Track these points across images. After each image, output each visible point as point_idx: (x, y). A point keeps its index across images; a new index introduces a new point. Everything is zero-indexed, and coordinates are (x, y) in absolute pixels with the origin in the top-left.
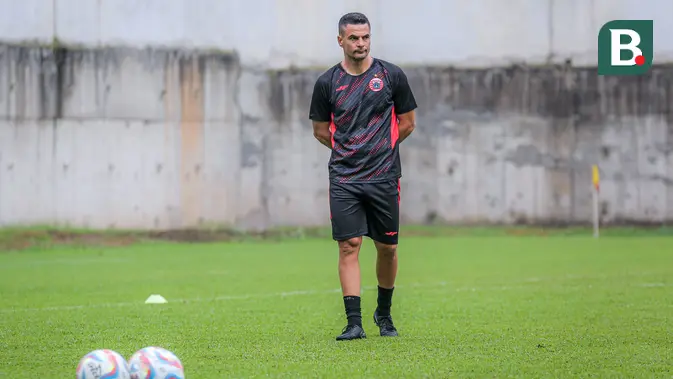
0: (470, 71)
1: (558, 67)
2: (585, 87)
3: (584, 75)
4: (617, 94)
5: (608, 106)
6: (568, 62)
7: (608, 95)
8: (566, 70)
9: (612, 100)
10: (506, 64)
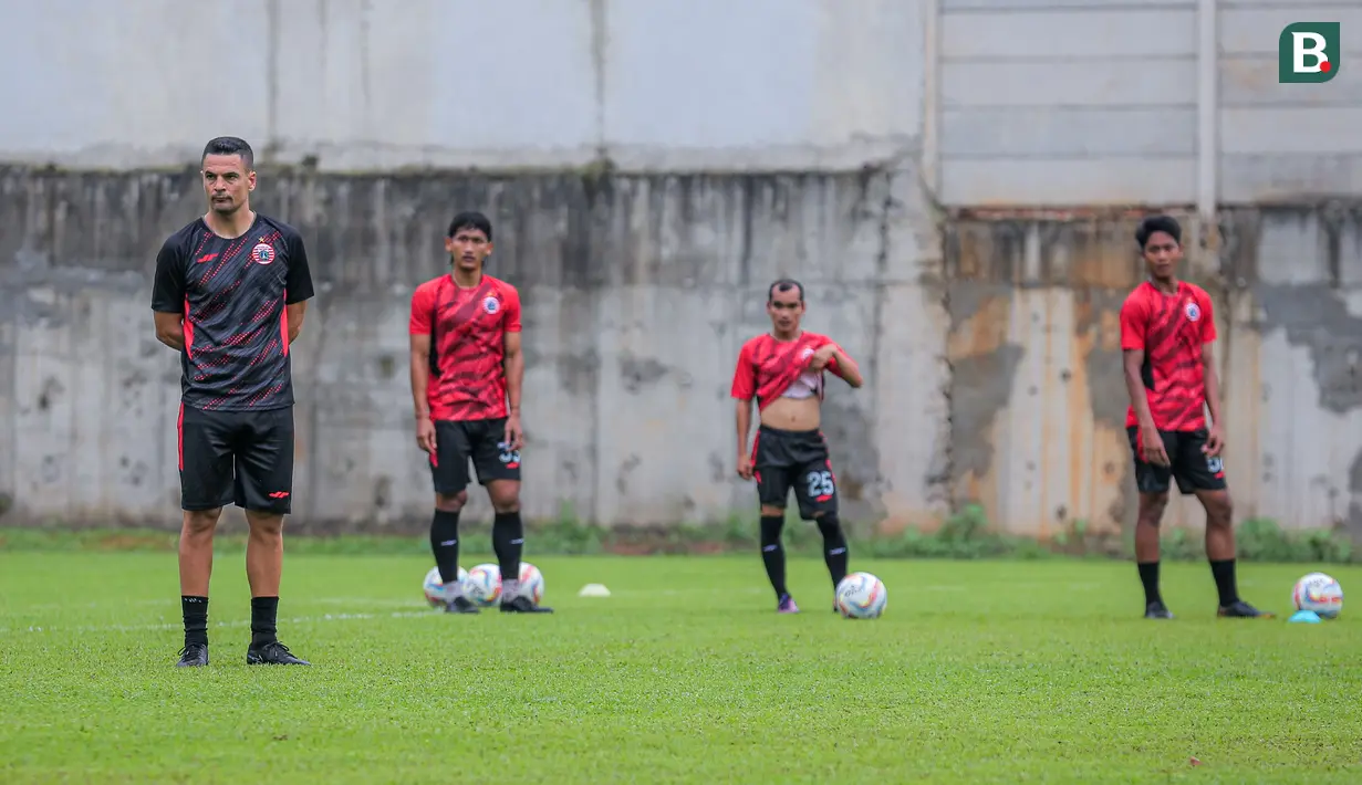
0: (91, 177)
1: (287, 173)
2: (344, 221)
3: (343, 190)
4: (412, 236)
5: (393, 263)
6: (311, 161)
7: (393, 238)
8: (304, 179)
9: (401, 250)
10: (172, 163)
